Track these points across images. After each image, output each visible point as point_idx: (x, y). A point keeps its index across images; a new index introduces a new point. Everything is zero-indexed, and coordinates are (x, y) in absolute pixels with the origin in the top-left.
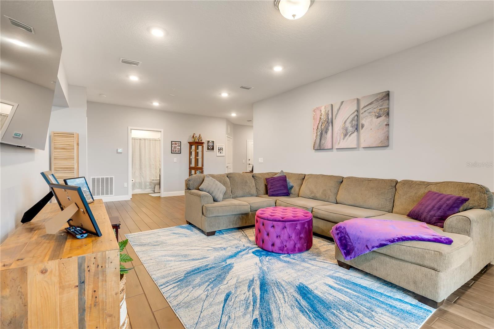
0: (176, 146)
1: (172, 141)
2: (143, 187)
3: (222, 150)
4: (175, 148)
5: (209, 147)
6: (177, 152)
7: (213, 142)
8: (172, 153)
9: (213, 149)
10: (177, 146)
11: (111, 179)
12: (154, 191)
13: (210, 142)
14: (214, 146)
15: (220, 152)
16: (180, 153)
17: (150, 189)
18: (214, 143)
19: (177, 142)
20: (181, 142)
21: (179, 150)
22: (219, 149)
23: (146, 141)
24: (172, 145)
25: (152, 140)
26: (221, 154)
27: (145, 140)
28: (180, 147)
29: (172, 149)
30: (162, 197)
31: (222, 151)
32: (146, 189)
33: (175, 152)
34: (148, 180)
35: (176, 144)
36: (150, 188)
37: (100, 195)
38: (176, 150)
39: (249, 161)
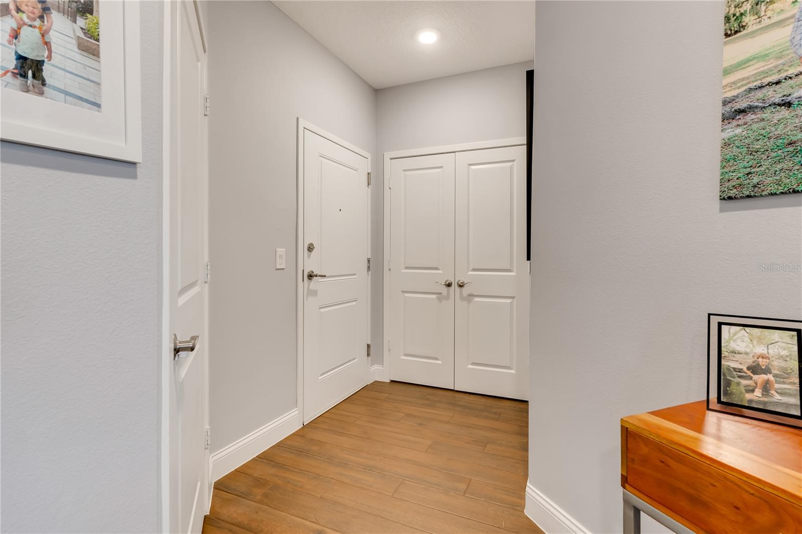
39: (309, 257)
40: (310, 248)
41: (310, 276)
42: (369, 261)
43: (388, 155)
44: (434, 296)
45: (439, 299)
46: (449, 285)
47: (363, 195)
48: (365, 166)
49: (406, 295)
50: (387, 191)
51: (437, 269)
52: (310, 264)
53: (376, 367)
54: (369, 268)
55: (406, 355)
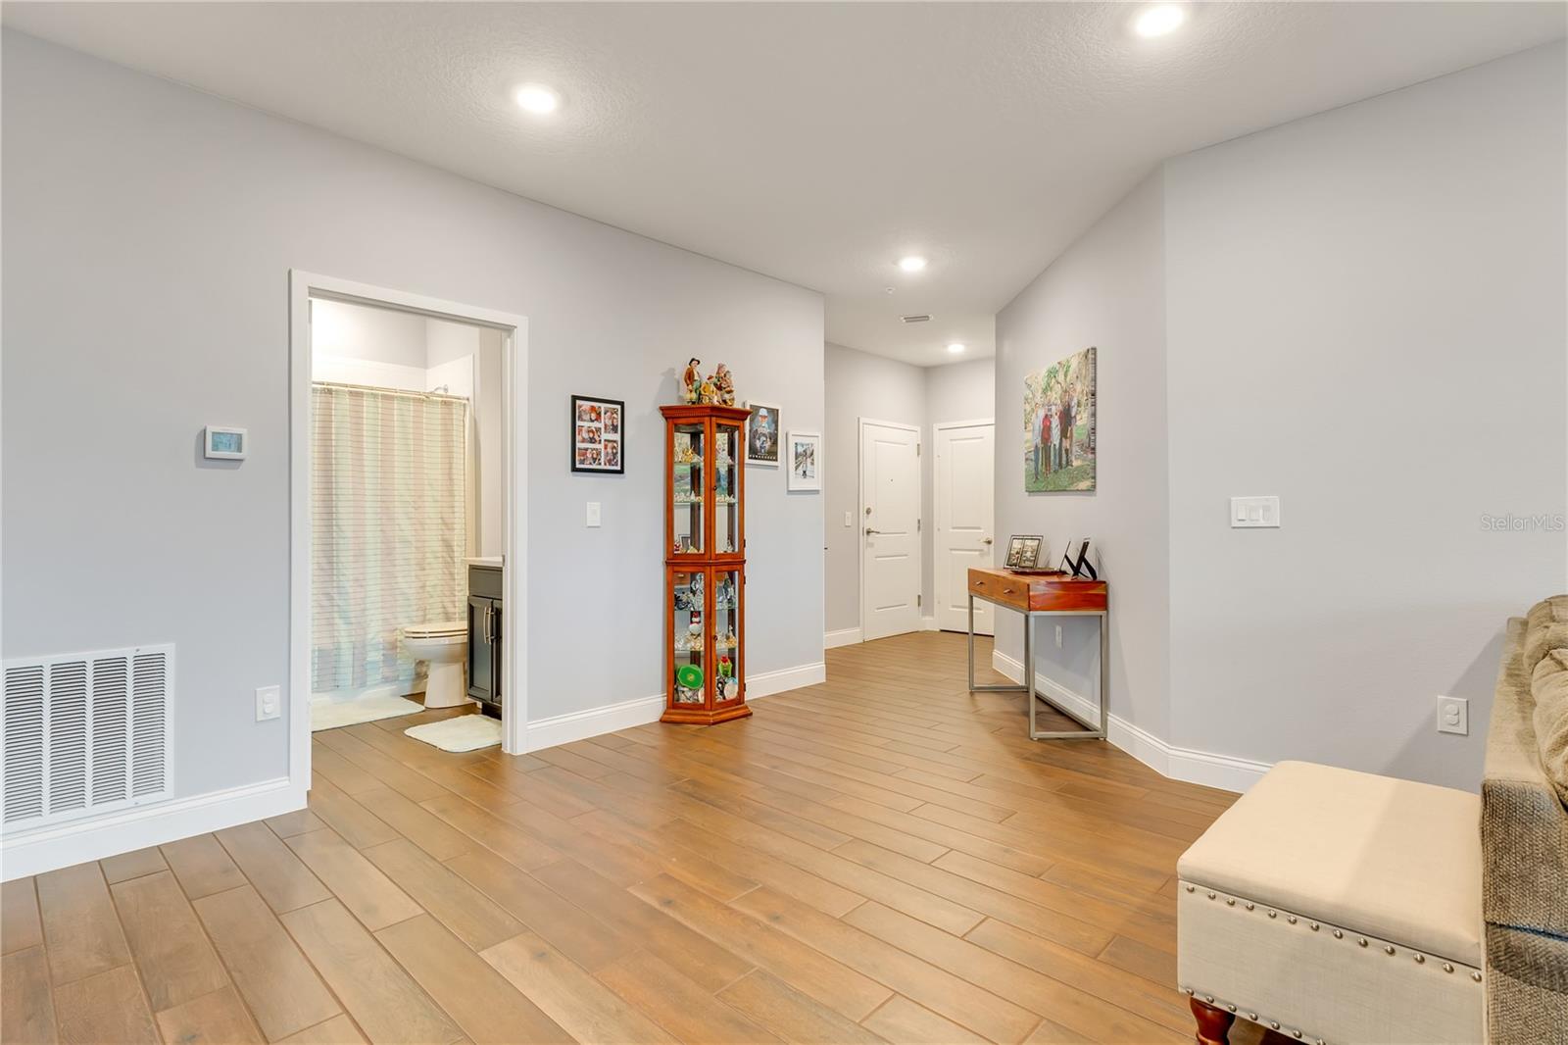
0: (598, 430)
1: (575, 398)
2: (347, 675)
3: (809, 460)
4: (592, 440)
5: (758, 444)
6: (602, 467)
7: (774, 413)
8: (574, 469)
9: (772, 454)
10: (602, 425)
11: (151, 667)
12: (418, 697)
13: (763, 412)
14: (777, 435)
15: (800, 471)
16: (621, 472)
17: (388, 689)
18: (776, 422)
19: (603, 406)
20: (622, 404)
21: (615, 455)
22: (797, 456)
23: (366, 402)
24: (578, 423)
25: (402, 398)
26: (808, 479)
27: (356, 394)
28: (617, 437)
29: (579, 445)
30: (520, 751)
31: (809, 464)
32: (363, 685)
33: (594, 466)
34: (376, 633)
35: (599, 414)
36: (386, 680)
37: (39, 812)
38: (599, 454)
39: (867, 518)
40: (868, 511)
41: (868, 532)
42: (919, 521)
43: (936, 426)
44: (977, 553)
45: (982, 555)
46: (989, 542)
47: (915, 464)
48: (915, 438)
49: (953, 552)
50: (936, 459)
51: (979, 528)
52: (868, 523)
53: (927, 618)
54: (919, 528)
55: (954, 606)
